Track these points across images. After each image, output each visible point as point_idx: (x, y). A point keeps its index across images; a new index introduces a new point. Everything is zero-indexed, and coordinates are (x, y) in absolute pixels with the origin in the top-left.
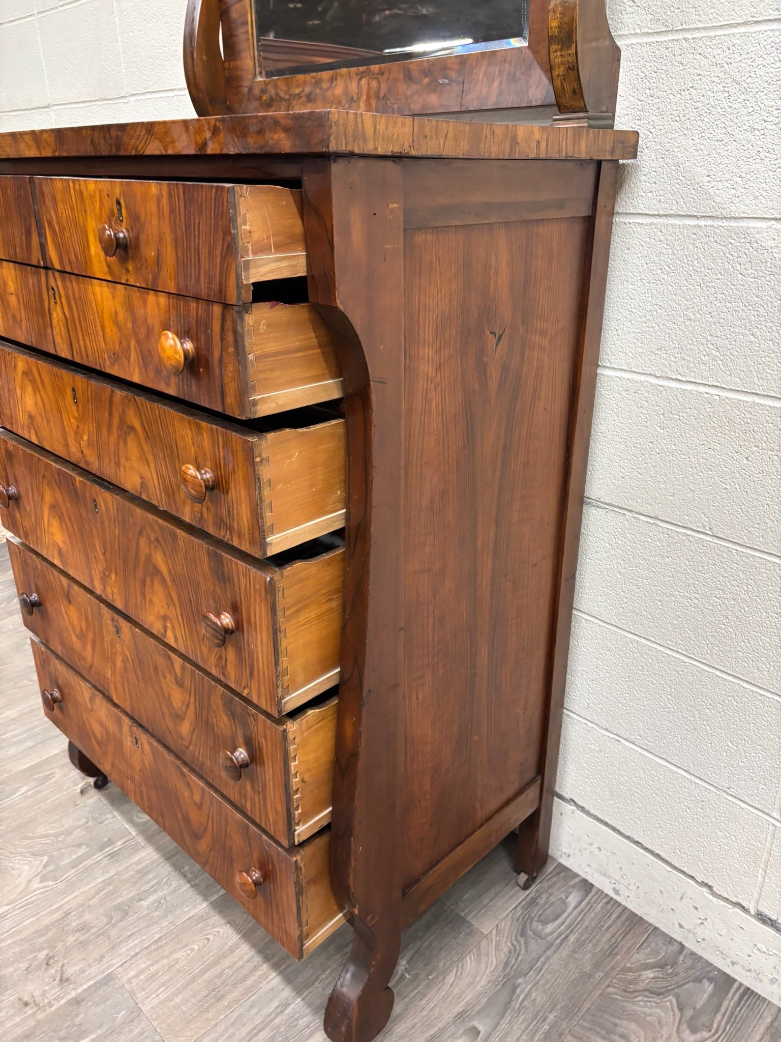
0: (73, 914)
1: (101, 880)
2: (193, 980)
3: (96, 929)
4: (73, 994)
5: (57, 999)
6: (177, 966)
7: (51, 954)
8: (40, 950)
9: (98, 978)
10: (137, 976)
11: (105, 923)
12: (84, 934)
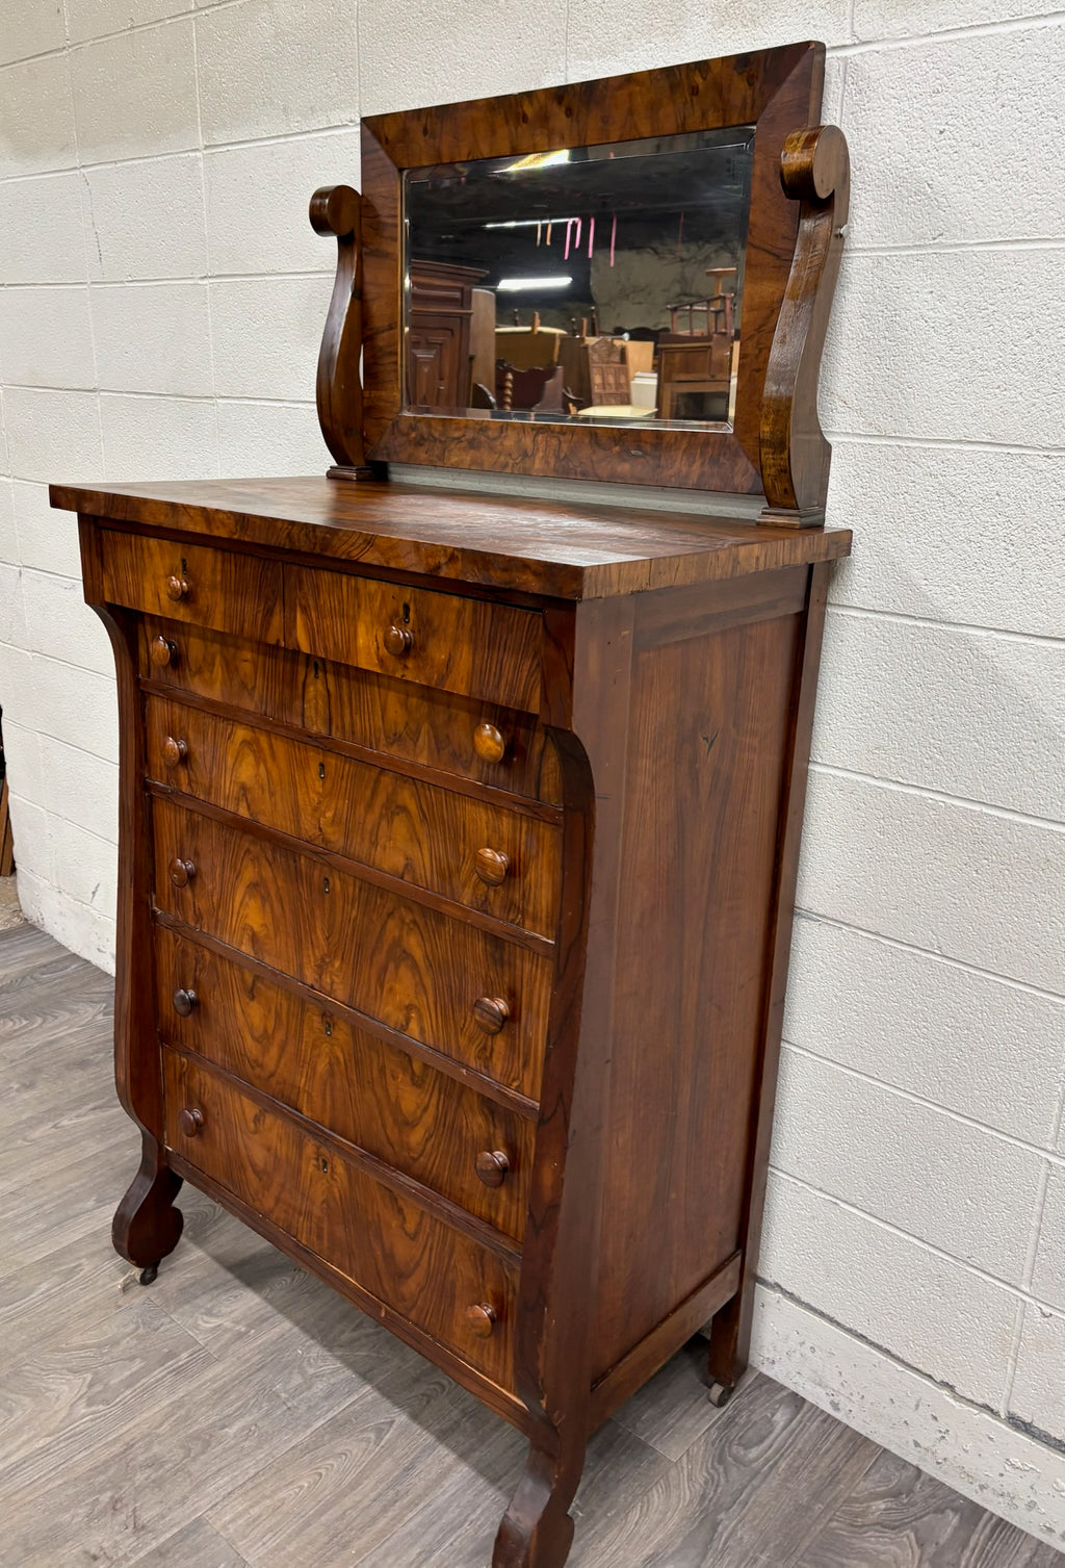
0: (137, 1446)
1: (168, 1402)
2: (308, 1524)
3: (170, 1465)
4: (154, 1545)
5: (135, 1551)
6: (285, 1508)
7: (116, 1496)
8: (101, 1491)
9: (184, 1524)
10: (233, 1520)
11: (182, 1455)
12: (156, 1471)
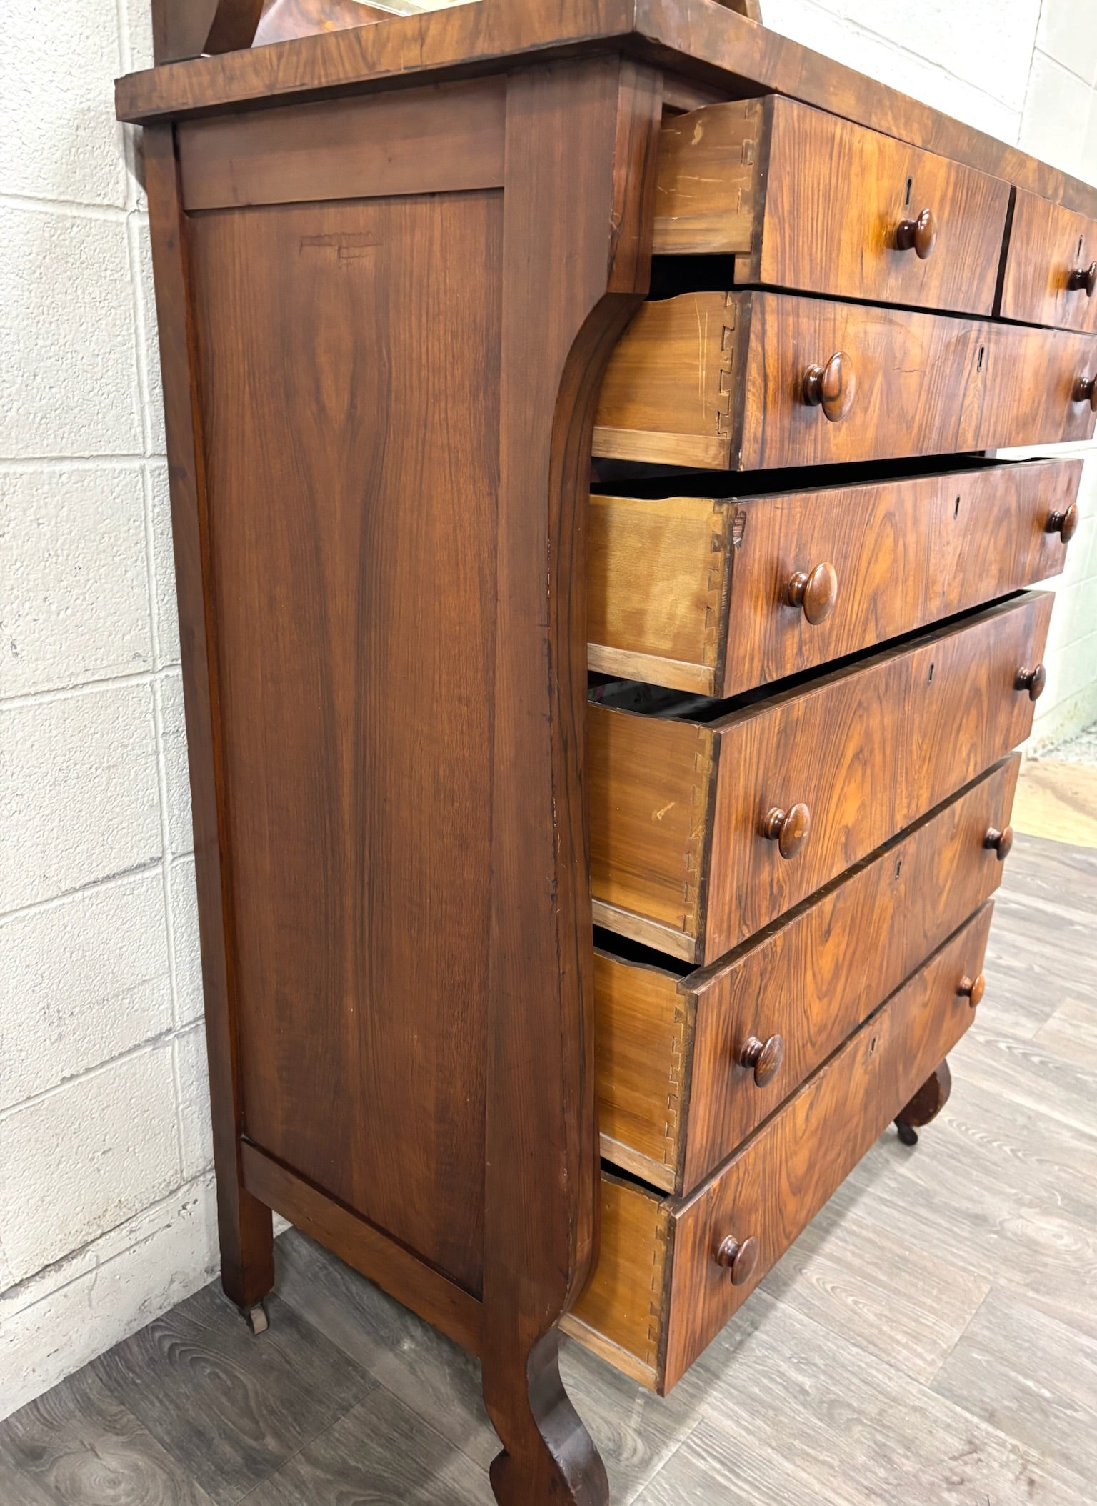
0: (865, 1483)
1: (787, 1464)
4: (984, 1425)
5: (1002, 1444)
6: (886, 1313)
7: (945, 1486)
9: (948, 1403)
11: (860, 1428)
12: (893, 1450)
